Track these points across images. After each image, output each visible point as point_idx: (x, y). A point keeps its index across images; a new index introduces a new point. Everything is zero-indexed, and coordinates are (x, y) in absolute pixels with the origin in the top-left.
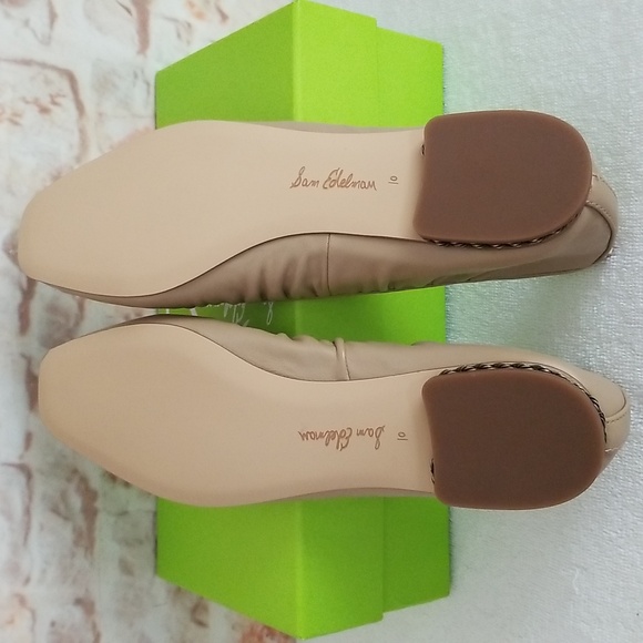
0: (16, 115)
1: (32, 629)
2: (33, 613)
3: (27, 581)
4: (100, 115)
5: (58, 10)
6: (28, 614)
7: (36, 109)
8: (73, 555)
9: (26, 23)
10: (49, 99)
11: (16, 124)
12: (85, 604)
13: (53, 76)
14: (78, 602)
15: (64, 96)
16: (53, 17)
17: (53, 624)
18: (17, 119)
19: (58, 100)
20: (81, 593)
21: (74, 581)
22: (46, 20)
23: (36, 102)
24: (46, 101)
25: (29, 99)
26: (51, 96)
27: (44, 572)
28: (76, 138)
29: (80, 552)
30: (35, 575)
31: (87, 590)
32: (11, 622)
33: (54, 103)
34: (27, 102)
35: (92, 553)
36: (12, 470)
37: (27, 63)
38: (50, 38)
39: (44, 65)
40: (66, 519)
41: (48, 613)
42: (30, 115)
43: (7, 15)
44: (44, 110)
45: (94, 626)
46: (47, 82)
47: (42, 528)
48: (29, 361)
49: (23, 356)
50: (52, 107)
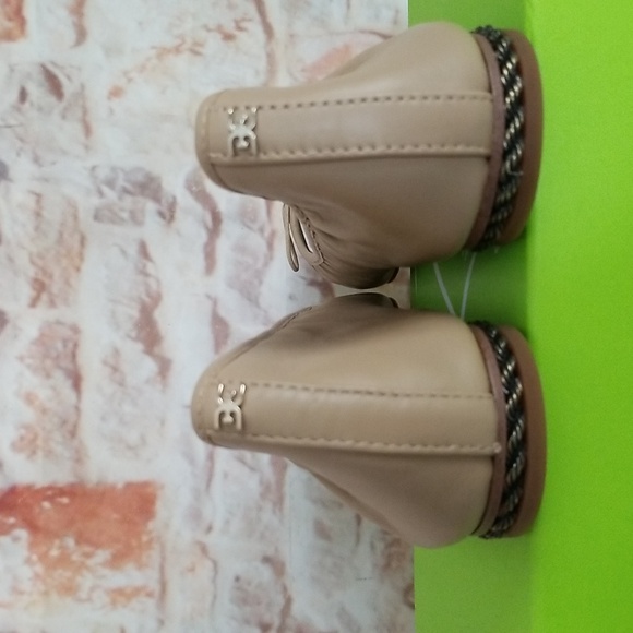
0: (197, 44)
1: (214, 580)
2: (215, 564)
3: (210, 529)
4: (292, 36)
6: (209, 564)
7: (219, 36)
8: (260, 509)
10: (233, 25)
11: (196, 53)
12: (274, 563)
14: (267, 560)
15: (250, 20)
17: (237, 579)
18: (199, 49)
19: (244, 25)
20: (270, 552)
21: (262, 537)
23: (219, 29)
24: (230, 27)
25: (211, 27)
26: (236, 21)
27: (227, 522)
28: (262, 64)
29: (268, 506)
30: (218, 525)
31: (277, 550)
32: (192, 569)
33: (240, 29)
34: (209, 30)
35: (281, 509)
40: (252, 469)
41: (232, 567)
42: (213, 43)
44: (228, 37)
45: (285, 589)
46: (231, 6)
47: (226, 475)
48: (215, 302)
49: (209, 297)
50: (237, 33)
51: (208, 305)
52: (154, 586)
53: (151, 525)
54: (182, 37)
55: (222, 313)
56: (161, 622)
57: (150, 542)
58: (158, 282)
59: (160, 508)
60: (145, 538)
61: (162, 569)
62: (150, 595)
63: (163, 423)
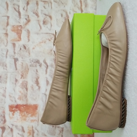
0: (45, 41)
5: (52, 24)
7: (48, 40)
9: (47, 27)
11: (45, 43)
13: (51, 35)
15: (53, 38)
16: (51, 25)
18: (45, 42)
19: (52, 38)
22: (50, 26)
23: (48, 39)
24: (50, 39)
26: (51, 38)
33: (51, 39)
34: (47, 39)
36: (44, 94)
37: (47, 33)
38: (51, 29)
39: (50, 34)
42: (47, 41)
43: (44, 27)
44: (50, 40)
46: (50, 36)
48: (47, 78)
49: (46, 77)
50: (51, 40)
51: (46, 79)
52: (37, 120)
53: (37, 111)
54: (43, 40)
55: (48, 80)
56: (38, 125)
57: (37, 113)
58: (39, 75)
59: (38, 108)
60: (36, 113)
61: (38, 117)
62: (36, 121)
63: (39, 96)
